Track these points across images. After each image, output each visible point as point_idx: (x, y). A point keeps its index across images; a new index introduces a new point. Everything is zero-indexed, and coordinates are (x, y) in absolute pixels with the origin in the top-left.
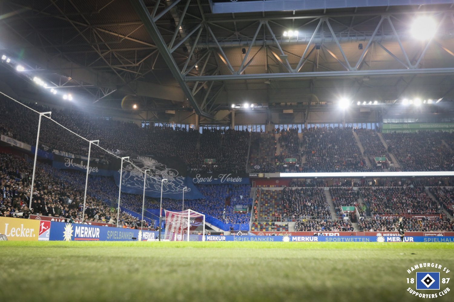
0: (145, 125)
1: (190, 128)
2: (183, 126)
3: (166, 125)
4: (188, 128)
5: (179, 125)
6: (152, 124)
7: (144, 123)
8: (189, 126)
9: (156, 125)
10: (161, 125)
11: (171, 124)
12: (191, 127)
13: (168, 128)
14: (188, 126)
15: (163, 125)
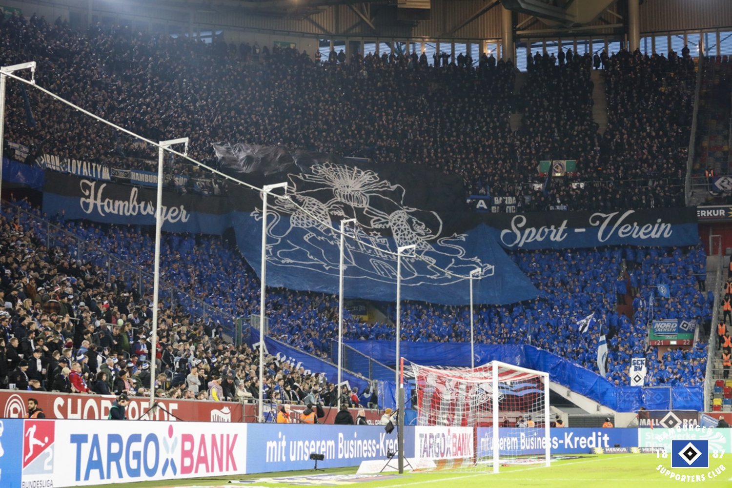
0: (333, 53)
1: (483, 56)
2: (461, 49)
3: (403, 47)
4: (475, 56)
5: (446, 48)
6: (355, 47)
7: (327, 45)
8: (481, 49)
9: (369, 49)
10: (384, 49)
11: (418, 45)
12: (488, 52)
13: (408, 56)
14: (475, 48)
15: (393, 50)
